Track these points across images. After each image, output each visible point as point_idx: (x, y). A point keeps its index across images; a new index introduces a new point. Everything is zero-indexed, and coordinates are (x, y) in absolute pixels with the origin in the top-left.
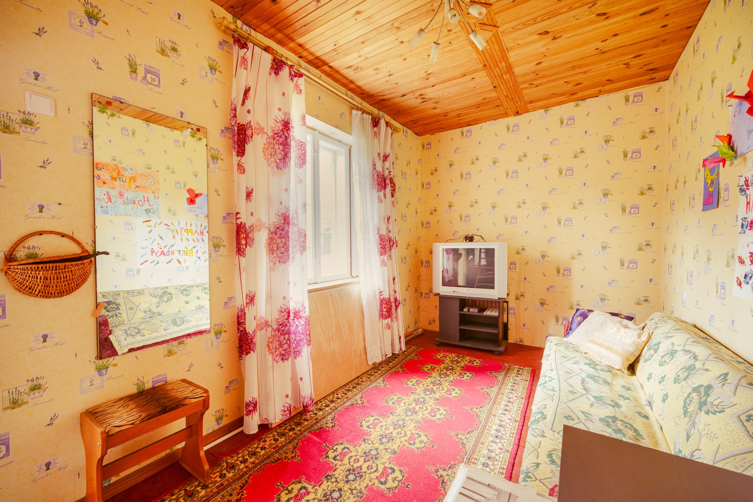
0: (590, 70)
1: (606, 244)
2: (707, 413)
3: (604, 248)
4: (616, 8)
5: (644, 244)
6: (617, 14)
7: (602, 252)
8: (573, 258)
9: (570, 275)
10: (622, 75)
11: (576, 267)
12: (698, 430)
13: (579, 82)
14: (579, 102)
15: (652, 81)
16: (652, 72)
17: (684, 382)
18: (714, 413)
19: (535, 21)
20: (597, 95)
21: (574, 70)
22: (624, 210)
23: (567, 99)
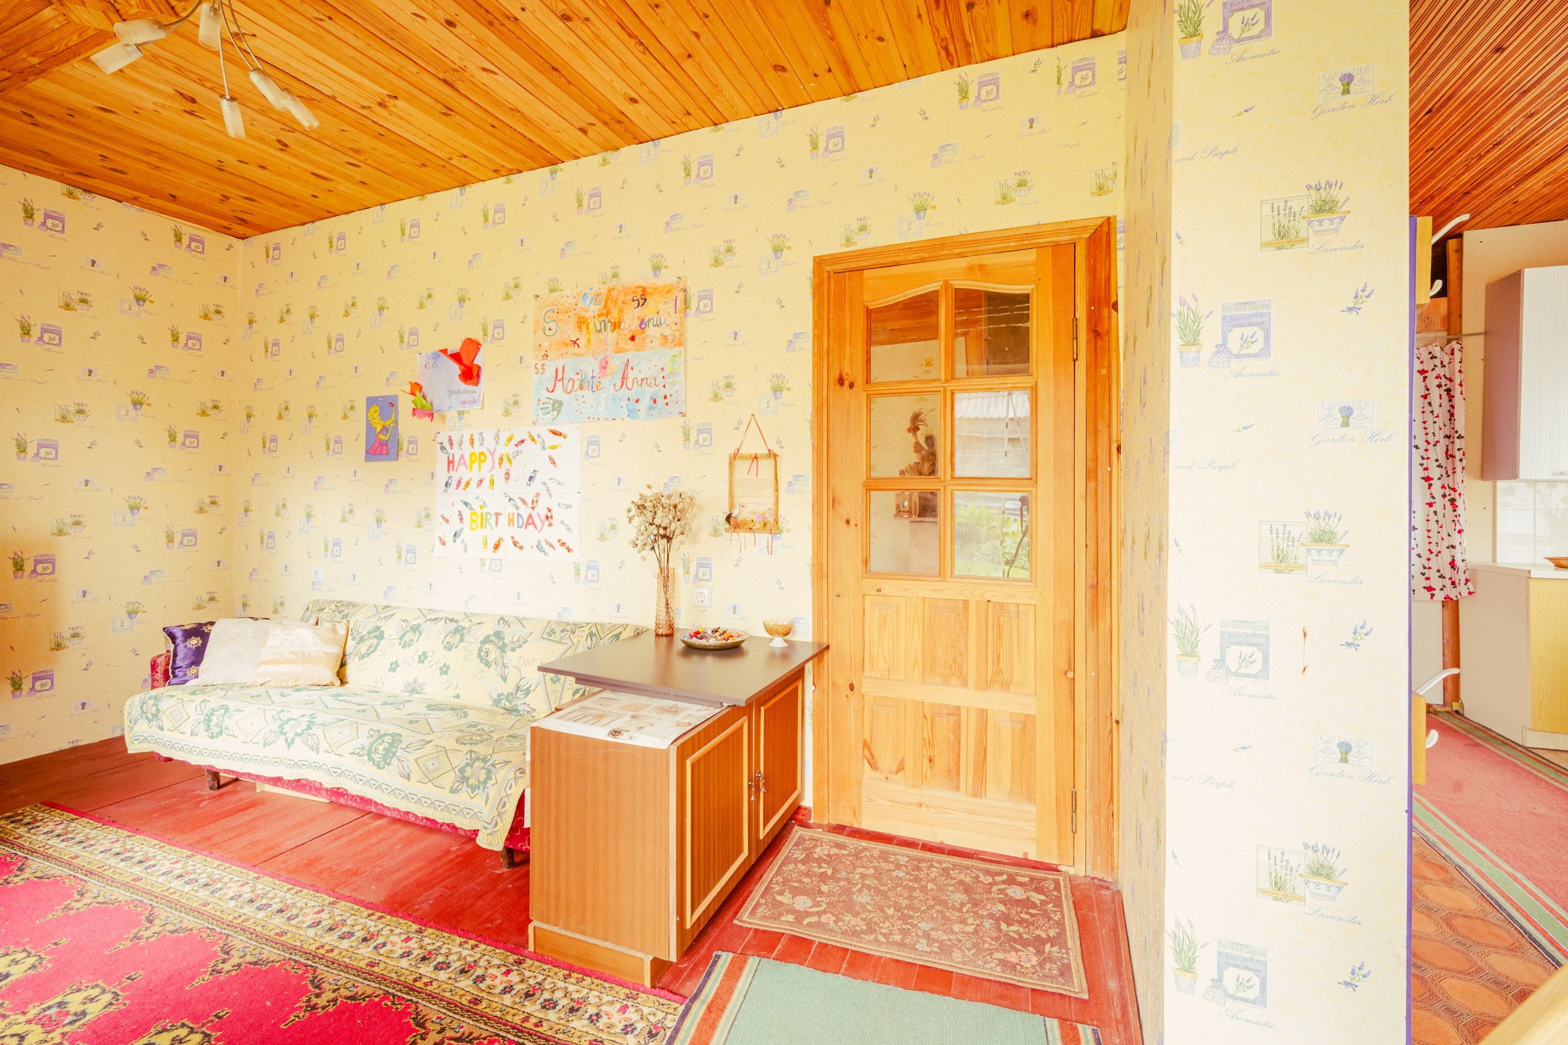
0: (170, 171)
1: (138, 500)
2: (513, 650)
3: (134, 509)
4: (303, 151)
5: (208, 501)
6: (296, 156)
7: (129, 517)
8: (61, 532)
9: (53, 572)
10: (201, 202)
11: (69, 552)
12: (513, 666)
13: (125, 170)
14: (77, 192)
15: (226, 230)
16: (240, 222)
17: (462, 644)
18: (520, 646)
19: (200, 80)
20: (121, 199)
21: (148, 155)
22: (173, 439)
23: (58, 173)
